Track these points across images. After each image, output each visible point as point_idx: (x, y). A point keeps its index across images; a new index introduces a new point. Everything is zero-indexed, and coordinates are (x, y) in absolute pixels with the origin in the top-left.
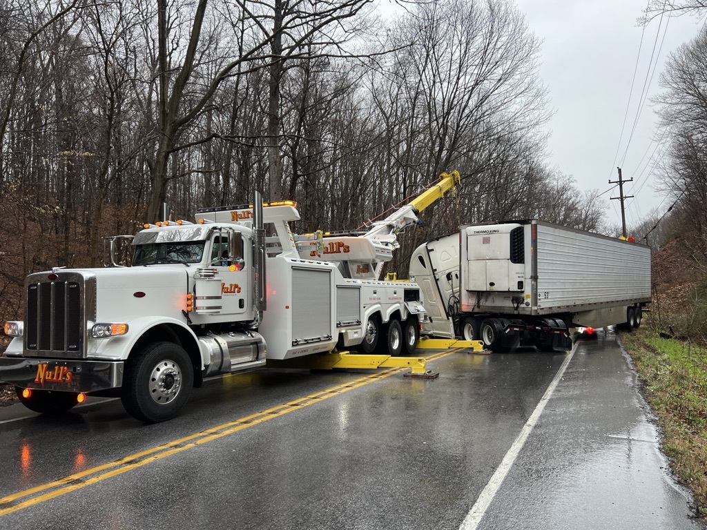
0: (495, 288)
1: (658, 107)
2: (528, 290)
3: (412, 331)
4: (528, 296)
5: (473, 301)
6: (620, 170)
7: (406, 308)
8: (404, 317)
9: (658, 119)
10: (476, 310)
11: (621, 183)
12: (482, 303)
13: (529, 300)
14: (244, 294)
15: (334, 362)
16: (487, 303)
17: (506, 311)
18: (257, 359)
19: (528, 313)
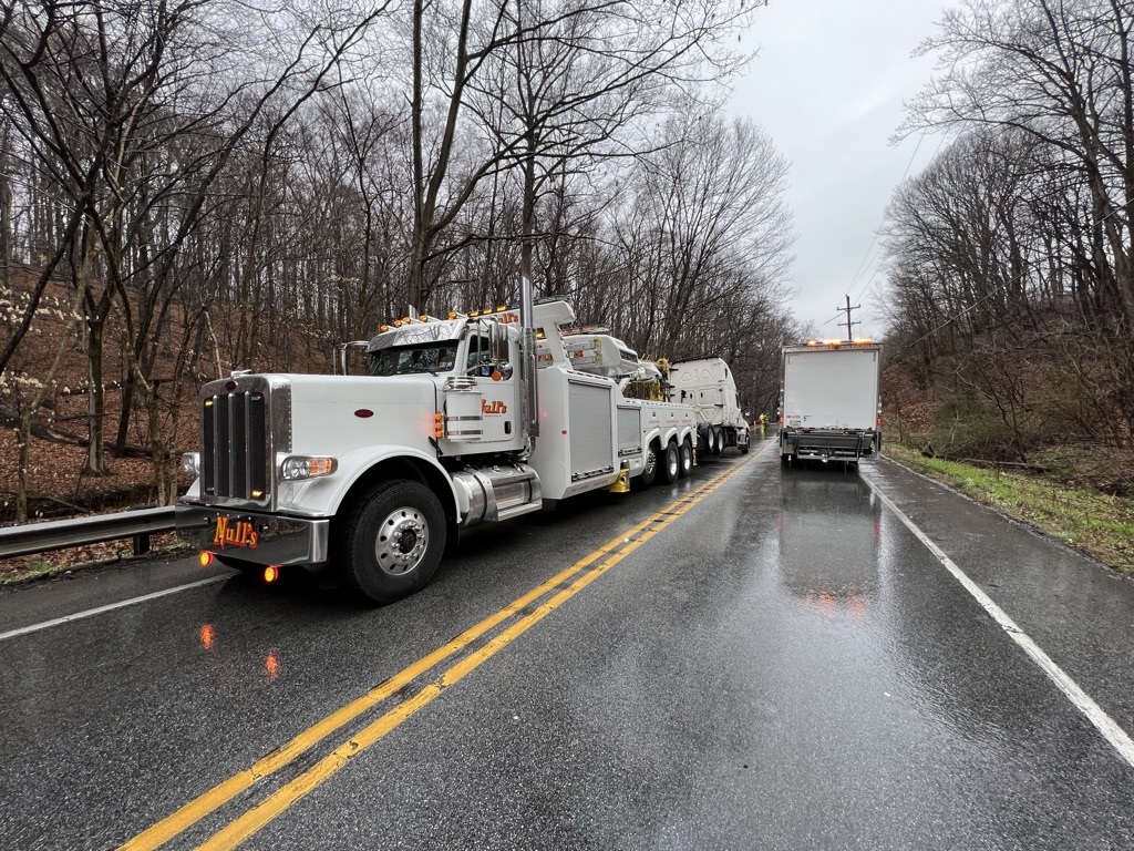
3: (687, 455)
6: (848, 298)
8: (681, 441)
11: (849, 309)
14: (511, 415)
18: (530, 500)
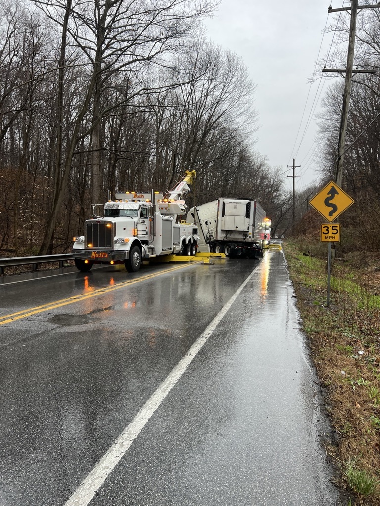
0: (238, 229)
1: (319, 120)
2: (251, 231)
3: (194, 248)
4: (250, 234)
5: (224, 235)
6: (294, 160)
7: (193, 237)
8: (192, 242)
9: (318, 129)
10: (225, 239)
11: (294, 167)
12: (228, 236)
13: (251, 235)
14: (148, 230)
15: (171, 259)
16: (231, 237)
17: (240, 240)
18: (153, 254)
19: (250, 241)
